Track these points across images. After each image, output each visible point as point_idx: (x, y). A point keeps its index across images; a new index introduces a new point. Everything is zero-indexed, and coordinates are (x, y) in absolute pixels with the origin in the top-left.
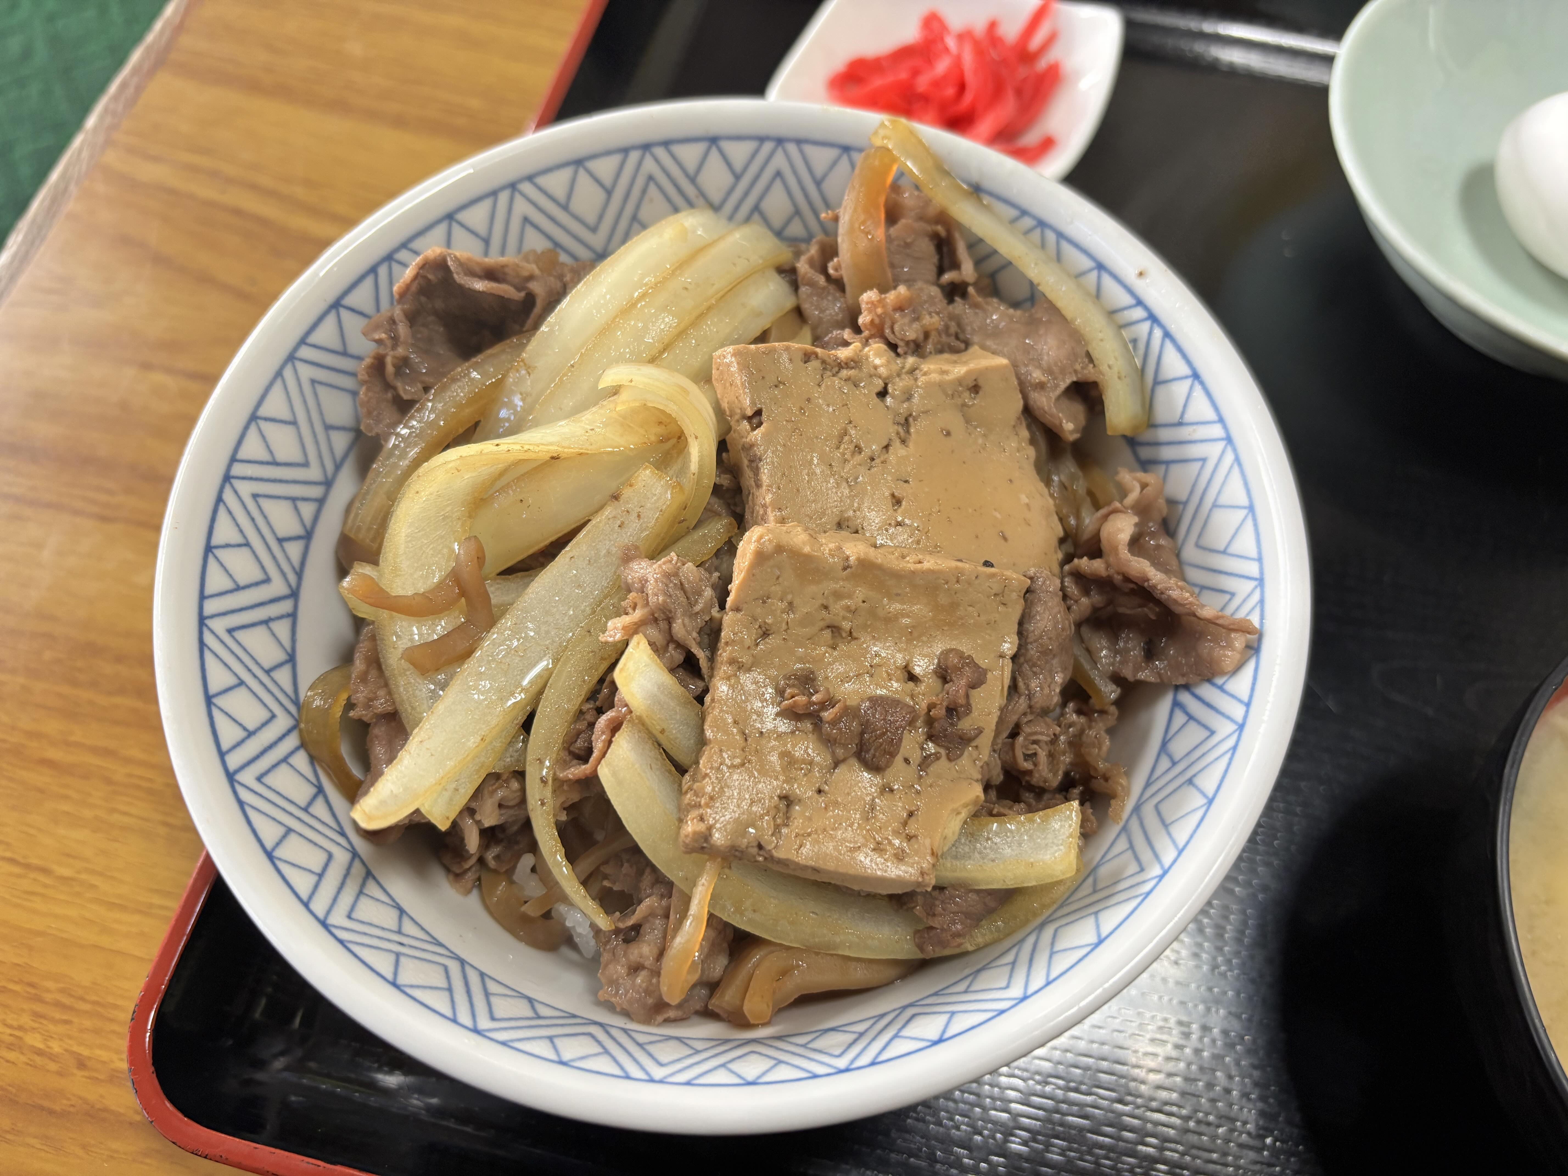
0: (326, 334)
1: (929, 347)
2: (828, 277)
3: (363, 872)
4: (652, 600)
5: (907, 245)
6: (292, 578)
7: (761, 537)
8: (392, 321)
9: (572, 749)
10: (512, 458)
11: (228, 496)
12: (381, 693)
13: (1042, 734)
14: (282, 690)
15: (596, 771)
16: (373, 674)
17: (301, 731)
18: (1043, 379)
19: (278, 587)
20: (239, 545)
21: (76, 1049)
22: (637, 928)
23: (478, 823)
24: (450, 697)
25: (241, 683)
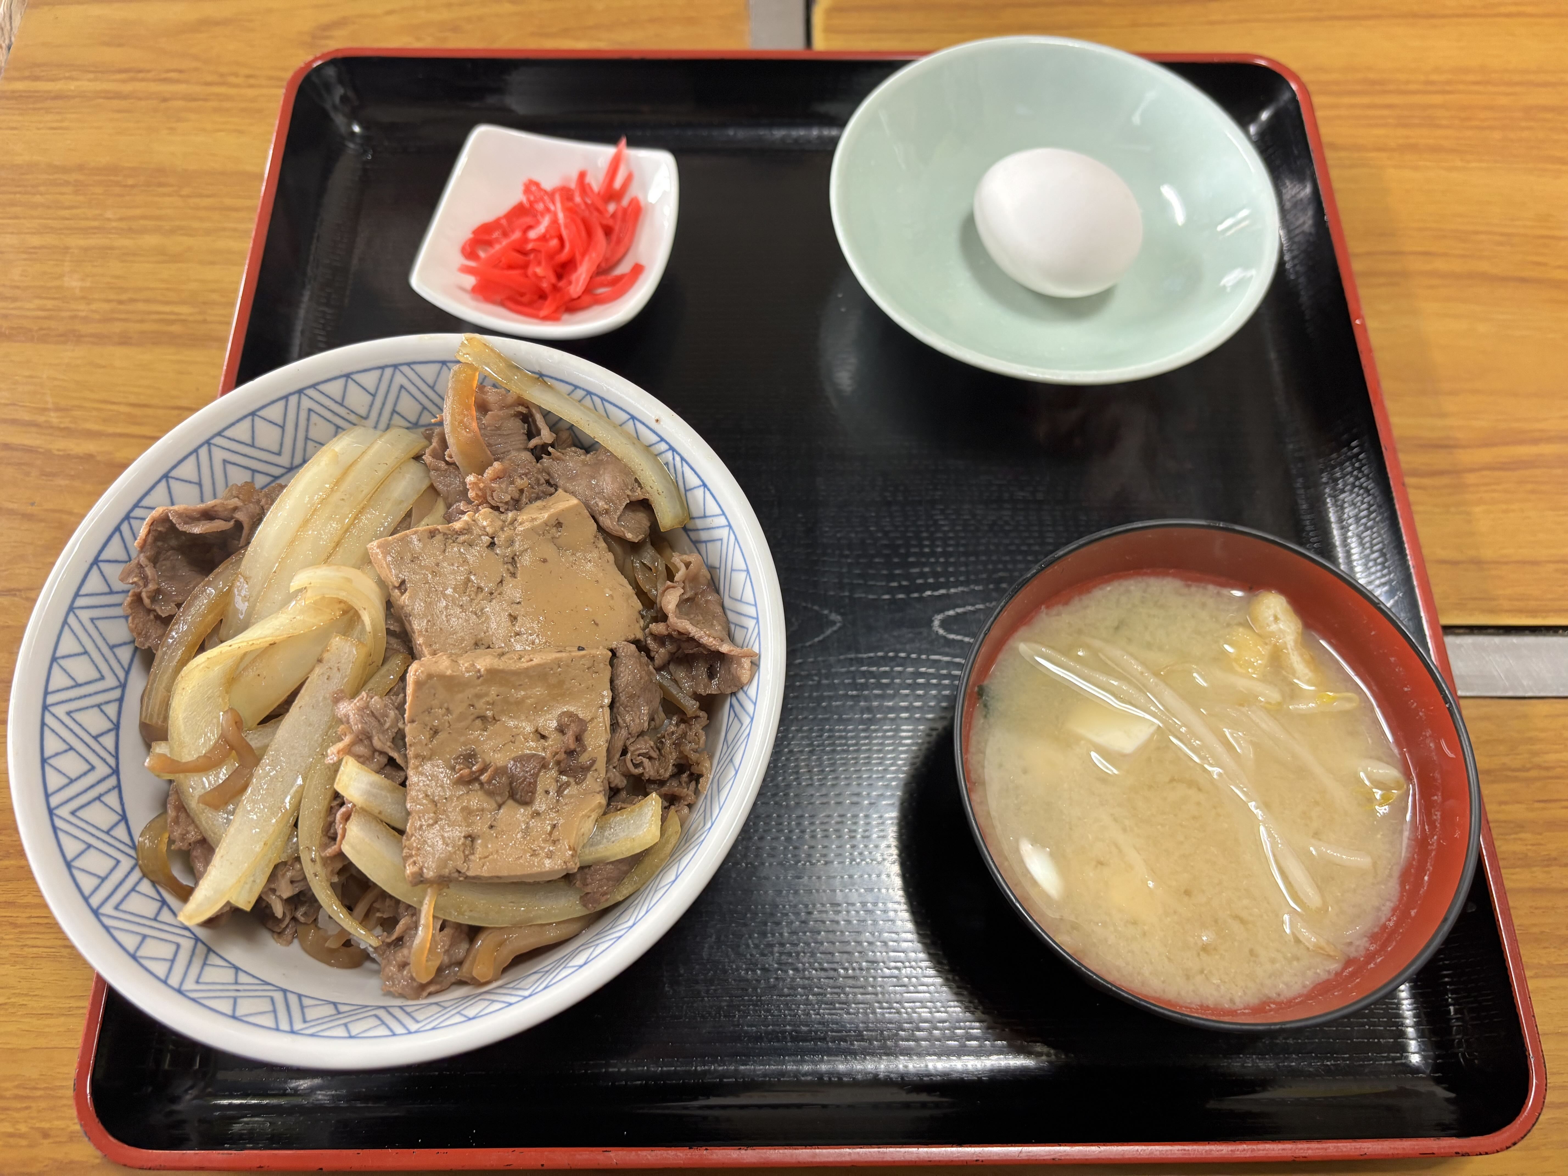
0: (94, 583)
1: (524, 500)
2: (447, 463)
3: (205, 949)
4: (355, 728)
5: (498, 428)
6: (112, 761)
7: (416, 671)
8: (140, 566)
9: (329, 834)
10: (242, 651)
11: (49, 719)
12: (191, 828)
13: (641, 749)
14: (121, 841)
15: (340, 850)
16: (182, 816)
17: (140, 867)
18: (606, 507)
19: (102, 770)
20: (66, 751)
21: (38, 1125)
22: (400, 939)
23: (280, 897)
24: (237, 820)
25: (89, 846)
